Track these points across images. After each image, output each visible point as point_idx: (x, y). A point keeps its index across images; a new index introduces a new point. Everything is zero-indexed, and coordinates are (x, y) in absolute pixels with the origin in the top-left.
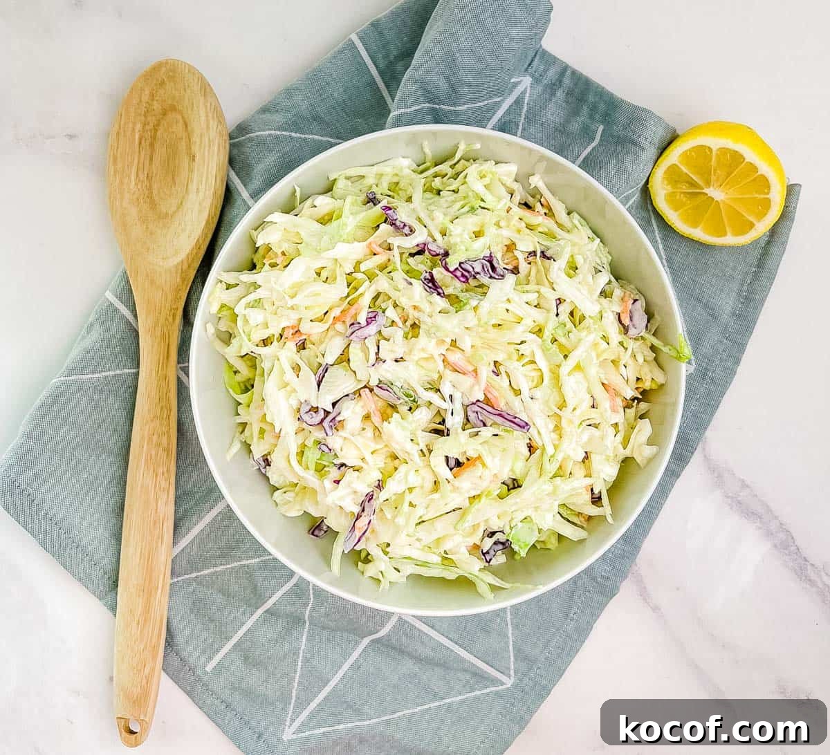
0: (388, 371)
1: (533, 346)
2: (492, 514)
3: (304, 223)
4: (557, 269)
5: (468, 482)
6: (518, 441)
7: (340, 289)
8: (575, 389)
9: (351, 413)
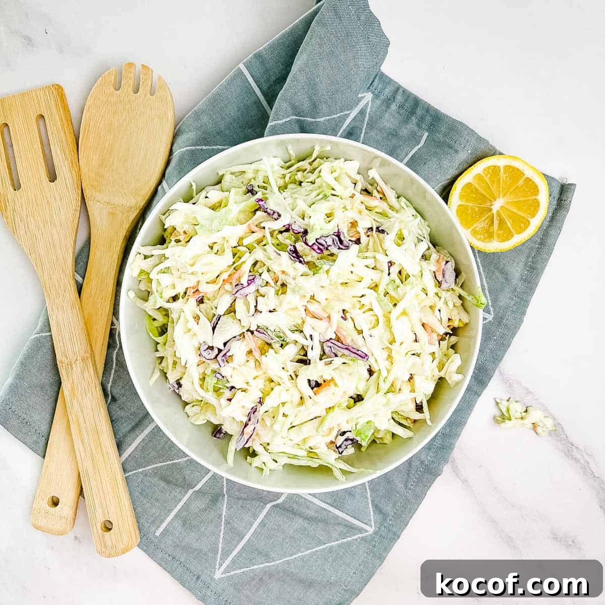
0: (264, 319)
1: (371, 298)
2: (342, 420)
3: (199, 211)
4: (389, 240)
5: (325, 397)
6: (361, 368)
7: (228, 258)
8: (403, 329)
9: (238, 350)
